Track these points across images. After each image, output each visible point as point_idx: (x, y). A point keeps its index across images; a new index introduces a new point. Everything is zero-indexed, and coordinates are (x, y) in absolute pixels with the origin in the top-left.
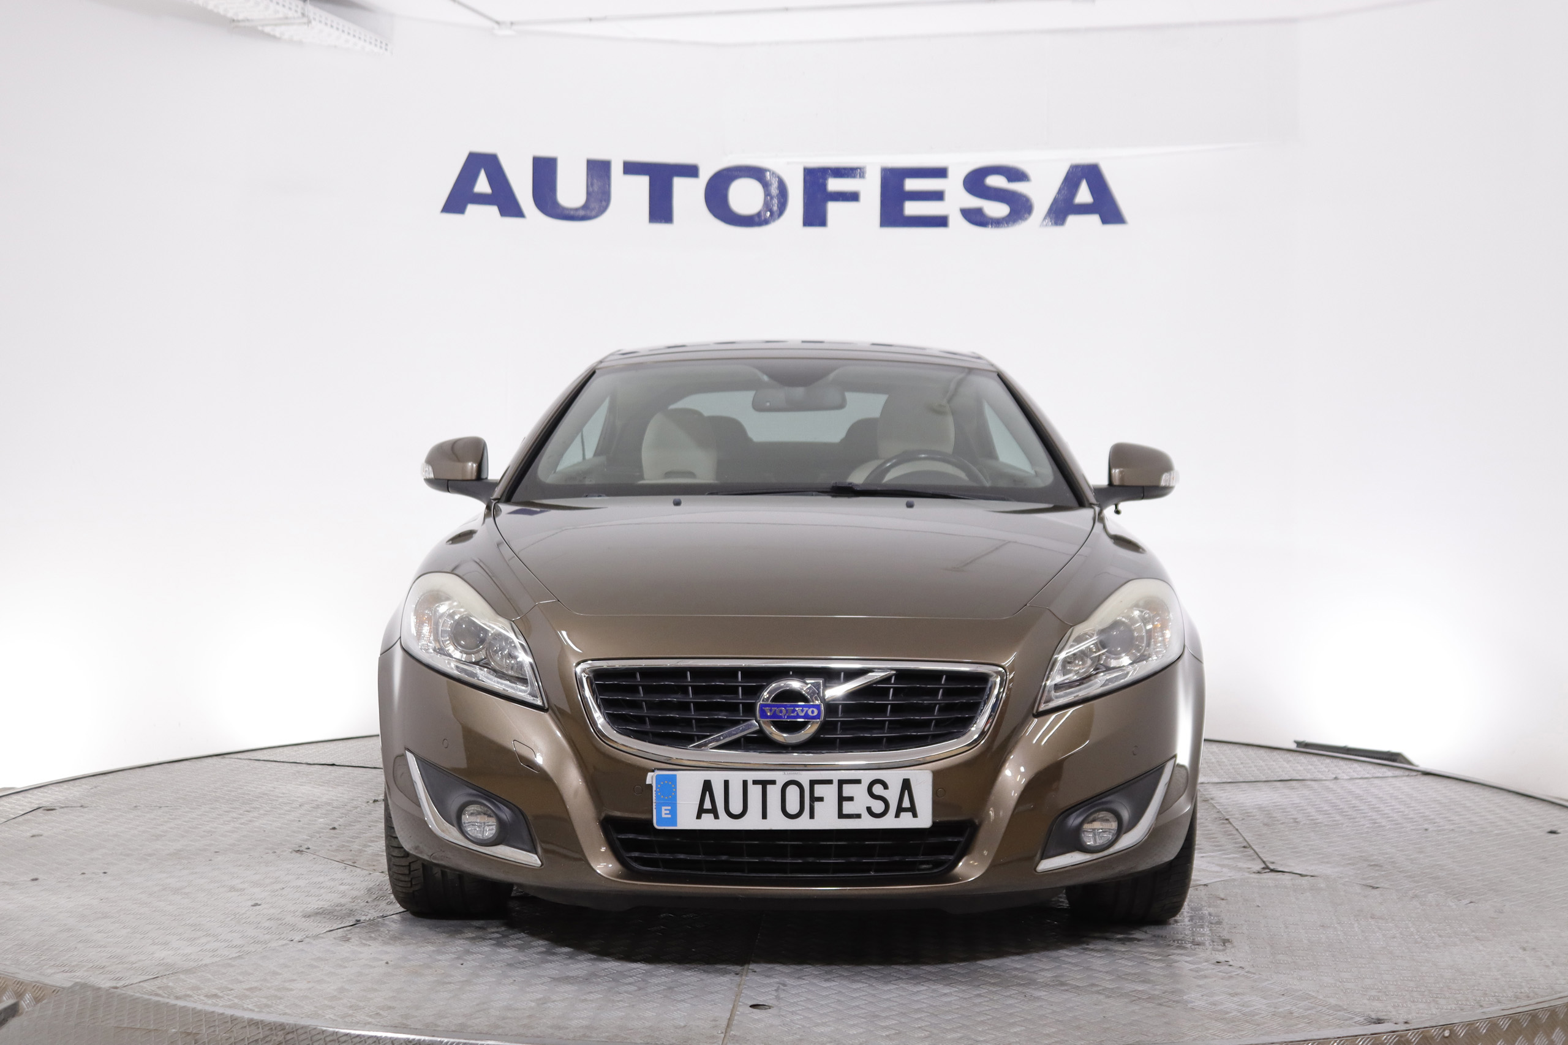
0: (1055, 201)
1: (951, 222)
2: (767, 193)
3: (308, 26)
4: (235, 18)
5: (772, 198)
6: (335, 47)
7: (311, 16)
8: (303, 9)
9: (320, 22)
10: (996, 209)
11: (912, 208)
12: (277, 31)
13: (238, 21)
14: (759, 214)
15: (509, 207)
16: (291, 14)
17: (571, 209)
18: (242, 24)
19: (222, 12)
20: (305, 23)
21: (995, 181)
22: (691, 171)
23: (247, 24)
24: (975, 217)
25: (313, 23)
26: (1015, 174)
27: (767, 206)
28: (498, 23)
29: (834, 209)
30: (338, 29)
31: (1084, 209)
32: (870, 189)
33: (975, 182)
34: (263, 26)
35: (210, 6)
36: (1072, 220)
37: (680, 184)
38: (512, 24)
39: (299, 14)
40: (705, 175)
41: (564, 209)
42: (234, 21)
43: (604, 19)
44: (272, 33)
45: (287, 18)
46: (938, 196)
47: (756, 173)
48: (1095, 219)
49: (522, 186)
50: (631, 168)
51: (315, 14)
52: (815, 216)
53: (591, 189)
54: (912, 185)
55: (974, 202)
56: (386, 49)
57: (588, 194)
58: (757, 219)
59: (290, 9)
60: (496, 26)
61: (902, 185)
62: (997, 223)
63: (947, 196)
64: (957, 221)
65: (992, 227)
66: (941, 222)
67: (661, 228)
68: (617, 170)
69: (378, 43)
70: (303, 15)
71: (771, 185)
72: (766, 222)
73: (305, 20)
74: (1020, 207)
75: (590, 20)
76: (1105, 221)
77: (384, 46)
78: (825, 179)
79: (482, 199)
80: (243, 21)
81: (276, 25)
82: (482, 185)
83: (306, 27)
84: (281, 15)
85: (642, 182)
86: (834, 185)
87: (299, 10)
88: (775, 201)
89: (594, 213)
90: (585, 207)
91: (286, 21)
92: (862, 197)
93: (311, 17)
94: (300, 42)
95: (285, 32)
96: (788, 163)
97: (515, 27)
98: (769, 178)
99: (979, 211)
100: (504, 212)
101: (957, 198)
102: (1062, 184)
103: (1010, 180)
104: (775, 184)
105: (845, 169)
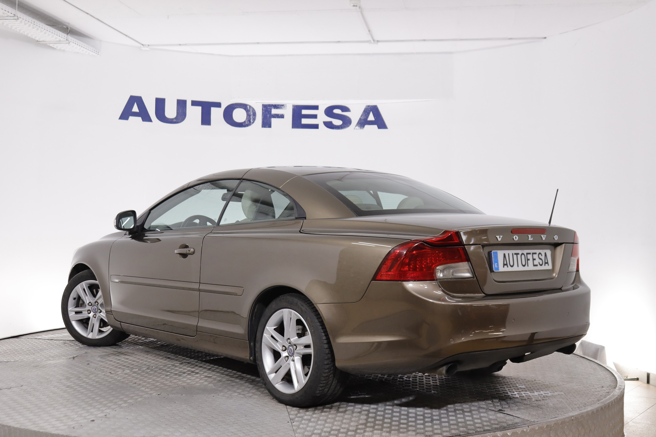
0: (360, 119)
1: (320, 127)
2: (248, 115)
4: (39, 40)
6: (78, 52)
7: (70, 40)
10: (337, 122)
11: (305, 121)
12: (55, 46)
13: (40, 41)
14: (245, 122)
15: (146, 118)
16: (62, 39)
17: (171, 119)
18: (41, 43)
20: (67, 43)
21: (337, 111)
22: (218, 105)
23: (43, 43)
24: (329, 125)
25: (71, 43)
26: (345, 109)
27: (248, 119)
28: (143, 45)
29: (274, 121)
30: (80, 46)
31: (371, 123)
32: (288, 113)
33: (329, 111)
34: (49, 44)
35: (29, 35)
37: (213, 110)
38: (148, 45)
39: (66, 40)
40: (224, 106)
41: (168, 119)
42: (38, 41)
43: (186, 45)
44: (53, 47)
45: (60, 41)
46: (315, 116)
47: (244, 106)
48: (375, 127)
49: (151, 109)
50: (194, 103)
52: (266, 124)
53: (178, 111)
54: (304, 112)
55: (328, 119)
56: (98, 54)
57: (177, 113)
58: (244, 124)
59: (62, 37)
60: (142, 46)
61: (301, 112)
62: (338, 127)
63: (318, 116)
64: (322, 126)
65: (335, 129)
66: (316, 127)
67: (206, 127)
68: (189, 104)
69: (95, 52)
70: (67, 40)
71: (249, 111)
72: (247, 125)
73: (68, 42)
74: (346, 122)
75: (180, 45)
76: (379, 128)
77: (97, 53)
78: (271, 109)
79: (135, 114)
80: (42, 41)
81: (55, 43)
82: (135, 109)
84: (58, 40)
85: (199, 109)
86: (274, 111)
87: (65, 38)
88: (251, 117)
89: (179, 121)
90: (176, 118)
91: (59, 42)
92: (285, 116)
94: (64, 51)
95: (59, 46)
96: (256, 103)
97: (149, 47)
98: (248, 108)
99: (331, 123)
100: (144, 120)
101: (322, 118)
102: (363, 113)
103: (343, 111)
104: (251, 111)
105: (278, 105)
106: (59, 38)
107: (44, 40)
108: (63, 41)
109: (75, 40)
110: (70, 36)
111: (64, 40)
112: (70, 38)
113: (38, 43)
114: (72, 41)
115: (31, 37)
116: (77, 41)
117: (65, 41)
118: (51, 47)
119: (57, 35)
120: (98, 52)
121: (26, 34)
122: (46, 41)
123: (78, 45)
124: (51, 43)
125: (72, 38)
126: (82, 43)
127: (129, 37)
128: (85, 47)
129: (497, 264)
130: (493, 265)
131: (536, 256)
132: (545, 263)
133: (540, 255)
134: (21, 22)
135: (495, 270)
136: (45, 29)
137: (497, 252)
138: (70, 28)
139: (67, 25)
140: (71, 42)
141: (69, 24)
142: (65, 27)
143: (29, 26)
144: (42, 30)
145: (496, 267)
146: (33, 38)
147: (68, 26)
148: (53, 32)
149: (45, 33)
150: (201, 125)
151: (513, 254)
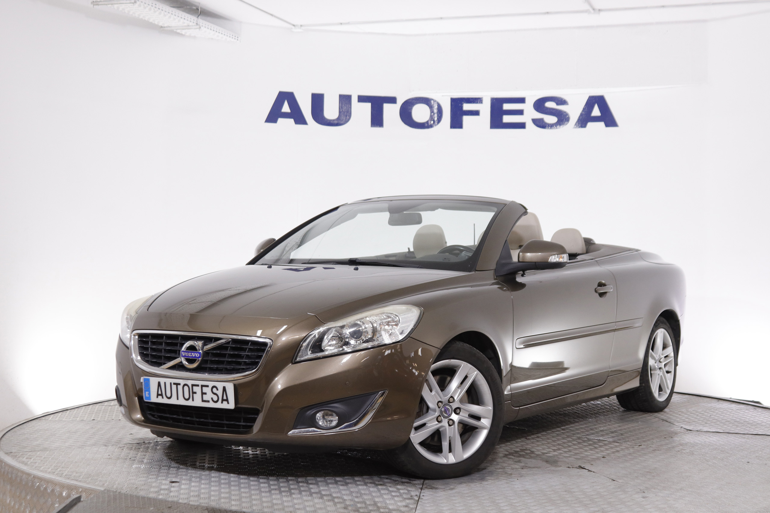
0: (581, 115)
1: (527, 126)
2: (432, 111)
3: (199, 30)
4: (163, 26)
5: (434, 114)
6: (212, 39)
7: (201, 24)
8: (197, 21)
9: (205, 27)
10: (551, 119)
11: (507, 119)
12: (183, 32)
14: (427, 122)
15: (300, 119)
16: (191, 24)
17: (331, 120)
18: (166, 29)
20: (198, 28)
21: (550, 105)
22: (392, 100)
23: (168, 29)
24: (540, 124)
25: (202, 28)
26: (561, 101)
27: (432, 118)
28: (294, 25)
29: (466, 119)
30: (214, 30)
31: (596, 119)
32: (485, 109)
33: (540, 105)
34: (177, 29)
35: (151, 21)
36: (590, 125)
37: (387, 107)
38: (301, 26)
39: (195, 24)
40: (400, 102)
41: (327, 120)
42: (162, 27)
43: (348, 23)
44: (181, 33)
45: (189, 26)
46: (520, 112)
47: (426, 101)
48: (602, 124)
49: (306, 108)
50: (362, 99)
51: (203, 23)
52: (456, 123)
53: (341, 110)
54: (507, 107)
55: (539, 116)
56: (237, 40)
57: (340, 112)
58: (426, 125)
59: (191, 21)
60: (293, 27)
61: (502, 107)
62: (551, 126)
63: (525, 112)
64: (530, 125)
65: (548, 128)
66: (522, 126)
67: (377, 129)
68: (354, 100)
69: (234, 37)
70: (197, 24)
71: (434, 107)
72: (431, 126)
73: (198, 27)
74: (563, 118)
76: (607, 125)
77: (236, 38)
78: (462, 104)
79: (286, 115)
80: (167, 27)
81: (183, 29)
82: (286, 108)
83: (198, 30)
84: (186, 24)
85: (368, 106)
86: (467, 107)
87: (195, 22)
88: (436, 115)
89: (342, 122)
90: (338, 119)
91: (188, 27)
92: (481, 113)
93: (201, 25)
94: (195, 37)
95: (188, 32)
96: (443, 96)
97: (303, 28)
98: (433, 103)
99: (542, 120)
100: (297, 122)
101: (530, 114)
102: (585, 106)
103: (557, 104)
104: (436, 107)
105: (472, 98)
106: (188, 22)
107: (170, 26)
108: (193, 26)
109: (207, 23)
111: (193, 24)
112: (201, 21)
113: (161, 29)
114: (204, 25)
115: (153, 22)
116: (210, 25)
117: (195, 26)
118: (178, 34)
119: (184, 19)
120: (238, 37)
121: (146, 19)
122: (171, 27)
123: (211, 29)
124: (178, 29)
125: (204, 22)
126: (216, 27)
127: (275, 17)
128: (221, 32)
134: (140, 6)
136: (169, 13)
138: (201, 8)
139: (198, 5)
140: (202, 26)
141: (199, 3)
142: (194, 8)
143: (150, 9)
144: (166, 13)
146: (156, 23)
147: (199, 7)
148: (180, 15)
149: (170, 17)
150: (371, 127)
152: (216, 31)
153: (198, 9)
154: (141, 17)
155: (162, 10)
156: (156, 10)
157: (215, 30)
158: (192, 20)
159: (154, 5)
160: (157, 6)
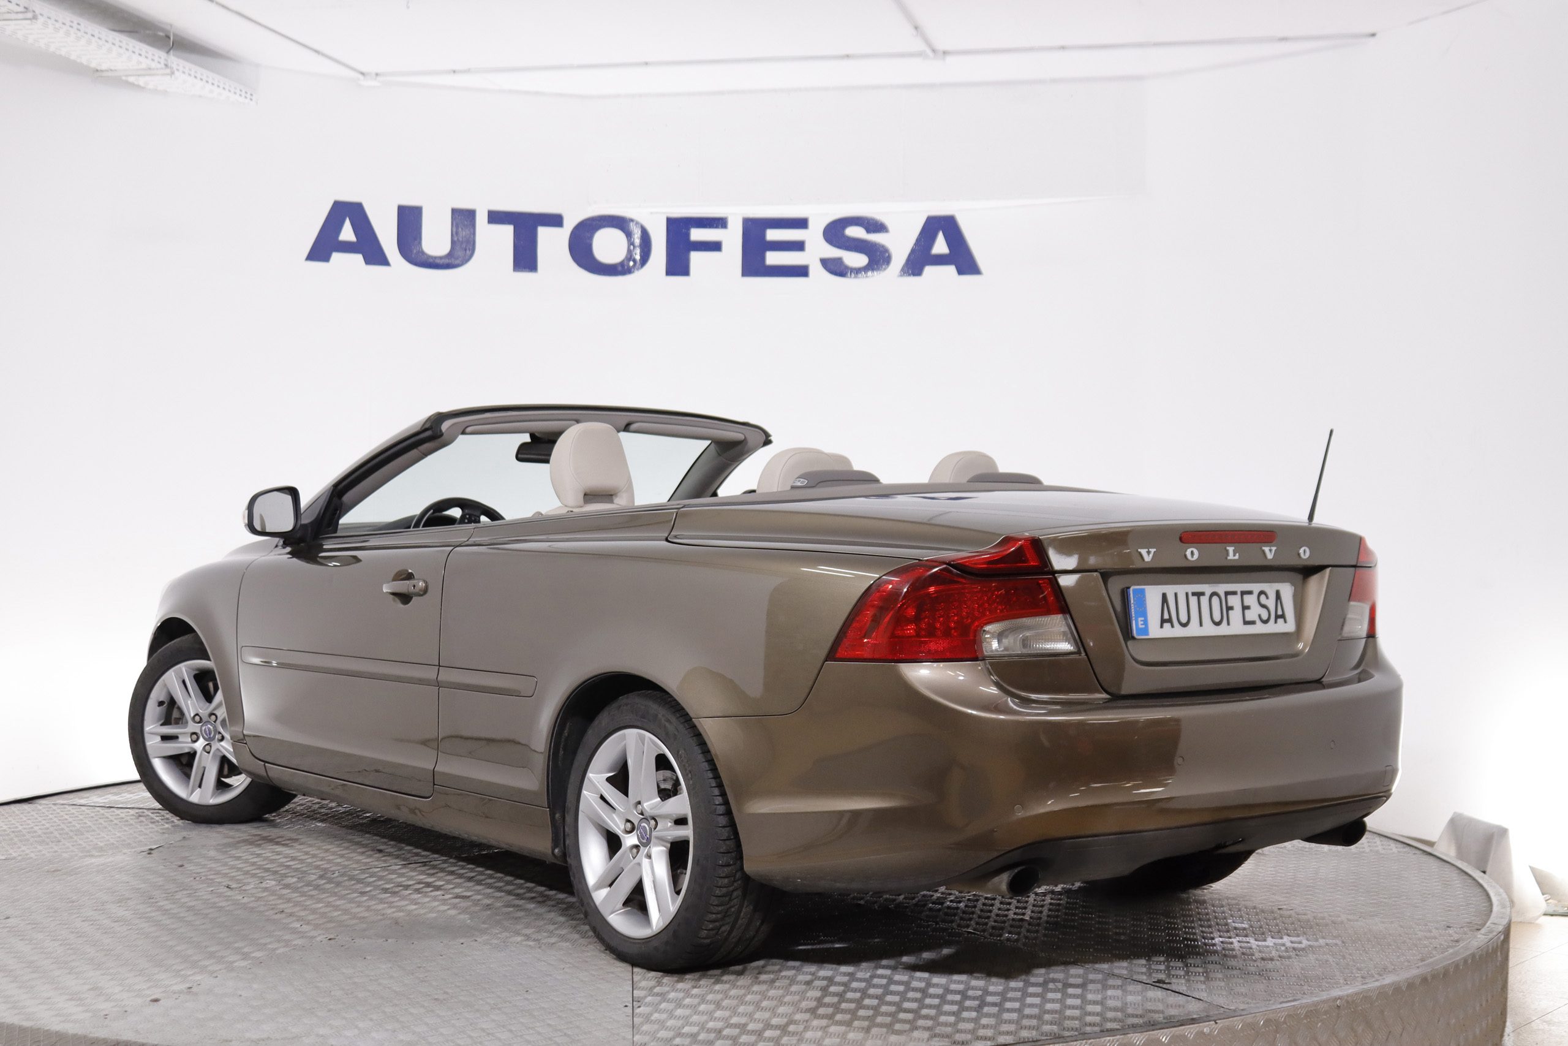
0: (913, 251)
1: (811, 271)
2: (631, 243)
3: (171, 77)
4: (99, 68)
5: (634, 247)
6: (200, 96)
7: (175, 66)
8: (166, 60)
9: (184, 72)
10: (855, 260)
11: (773, 258)
12: (141, 81)
13: (102, 71)
14: (622, 264)
15: (374, 255)
16: (153, 65)
17: (436, 258)
18: (105, 74)
19: (85, 63)
20: (168, 74)
21: (855, 232)
22: (555, 220)
23: (110, 74)
24: (835, 268)
25: (176, 73)
26: (875, 226)
27: (630, 255)
28: (363, 74)
29: (696, 258)
30: (201, 79)
31: (940, 260)
32: (732, 238)
33: (835, 232)
34: (126, 76)
35: (73, 57)
37: (544, 234)
38: (377, 74)
39: (164, 66)
40: (570, 224)
41: (429, 257)
42: (97, 70)
43: (468, 71)
44: (136, 83)
45: (150, 69)
46: (799, 246)
47: (619, 223)
48: (951, 269)
49: (387, 234)
50: (496, 217)
51: (178, 65)
52: (678, 266)
53: (456, 239)
54: (772, 235)
55: (833, 252)
57: (453, 242)
58: (620, 268)
59: (153, 60)
60: (361, 77)
61: (764, 235)
62: (857, 271)
63: (807, 246)
64: (817, 271)
65: (851, 276)
66: (801, 271)
67: (525, 276)
68: (481, 219)
69: (243, 94)
70: (166, 65)
71: (634, 234)
72: (629, 271)
73: (168, 71)
74: (878, 258)
75: (454, 72)
76: (961, 271)
77: (248, 96)
78: (689, 230)
79: (347, 247)
80: (107, 71)
81: (139, 75)
82: (347, 233)
83: (169, 77)
84: (143, 66)
85: (507, 232)
86: (697, 234)
87: (163, 62)
88: (638, 251)
89: (458, 262)
90: (450, 255)
91: (149, 71)
92: (724, 247)
93: (175, 69)
94: (165, 93)
95: (149, 82)
96: (651, 213)
97: (380, 78)
98: (632, 227)
99: (839, 261)
100: (368, 261)
101: (817, 248)
102: (919, 235)
103: (868, 231)
104: (638, 234)
105: (707, 219)
106: (145, 63)
107: (113, 68)
108: (157, 69)
109: (188, 65)
110: (174, 55)
111: (159, 66)
112: (175, 60)
113: (96, 75)
114: (181, 69)
115: (78, 61)
116: (194, 68)
117: (162, 69)
118: (129, 85)
119: (140, 55)
120: (251, 95)
121: (63, 53)
122: (116, 70)
123: (196, 77)
124: (130, 75)
125: (182, 62)
126: (205, 72)
127: (324, 55)
128: (216, 83)
129: (1143, 619)
130: (1134, 622)
131: (1250, 600)
132: (1277, 617)
133: (1263, 597)
134: (45, 25)
135: (1138, 634)
136: (107, 41)
137: (1144, 590)
138: (174, 35)
139: (168, 28)
141: (171, 25)
142: (161, 34)
143: (67, 34)
144: (101, 42)
145: (1141, 626)
146: (83, 61)
147: (169, 32)
148: (131, 48)
149: (112, 49)
150: (514, 271)
151: (1187, 594)
152: (207, 82)
153: (168, 37)
154: (52, 49)
155: (93, 36)
156: (79, 34)
157: (204, 78)
158: (156, 58)
159: (75, 25)
160: (82, 27)
